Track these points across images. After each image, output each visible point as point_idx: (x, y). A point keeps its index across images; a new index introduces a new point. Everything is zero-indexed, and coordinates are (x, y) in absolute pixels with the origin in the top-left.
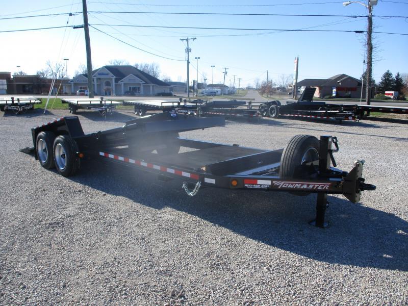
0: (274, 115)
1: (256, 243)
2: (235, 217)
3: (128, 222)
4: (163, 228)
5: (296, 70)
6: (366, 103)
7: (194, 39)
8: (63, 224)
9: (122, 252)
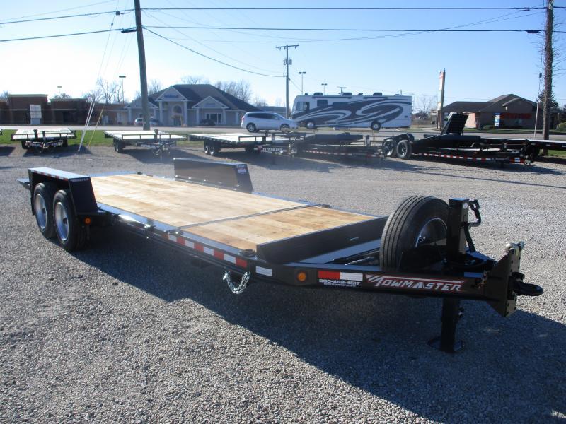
0: (403, 155)
1: (332, 380)
2: (307, 329)
3: (134, 335)
4: (186, 348)
5: (441, 88)
6: (542, 136)
7: (296, 46)
8: (31, 336)
9: (105, 394)
